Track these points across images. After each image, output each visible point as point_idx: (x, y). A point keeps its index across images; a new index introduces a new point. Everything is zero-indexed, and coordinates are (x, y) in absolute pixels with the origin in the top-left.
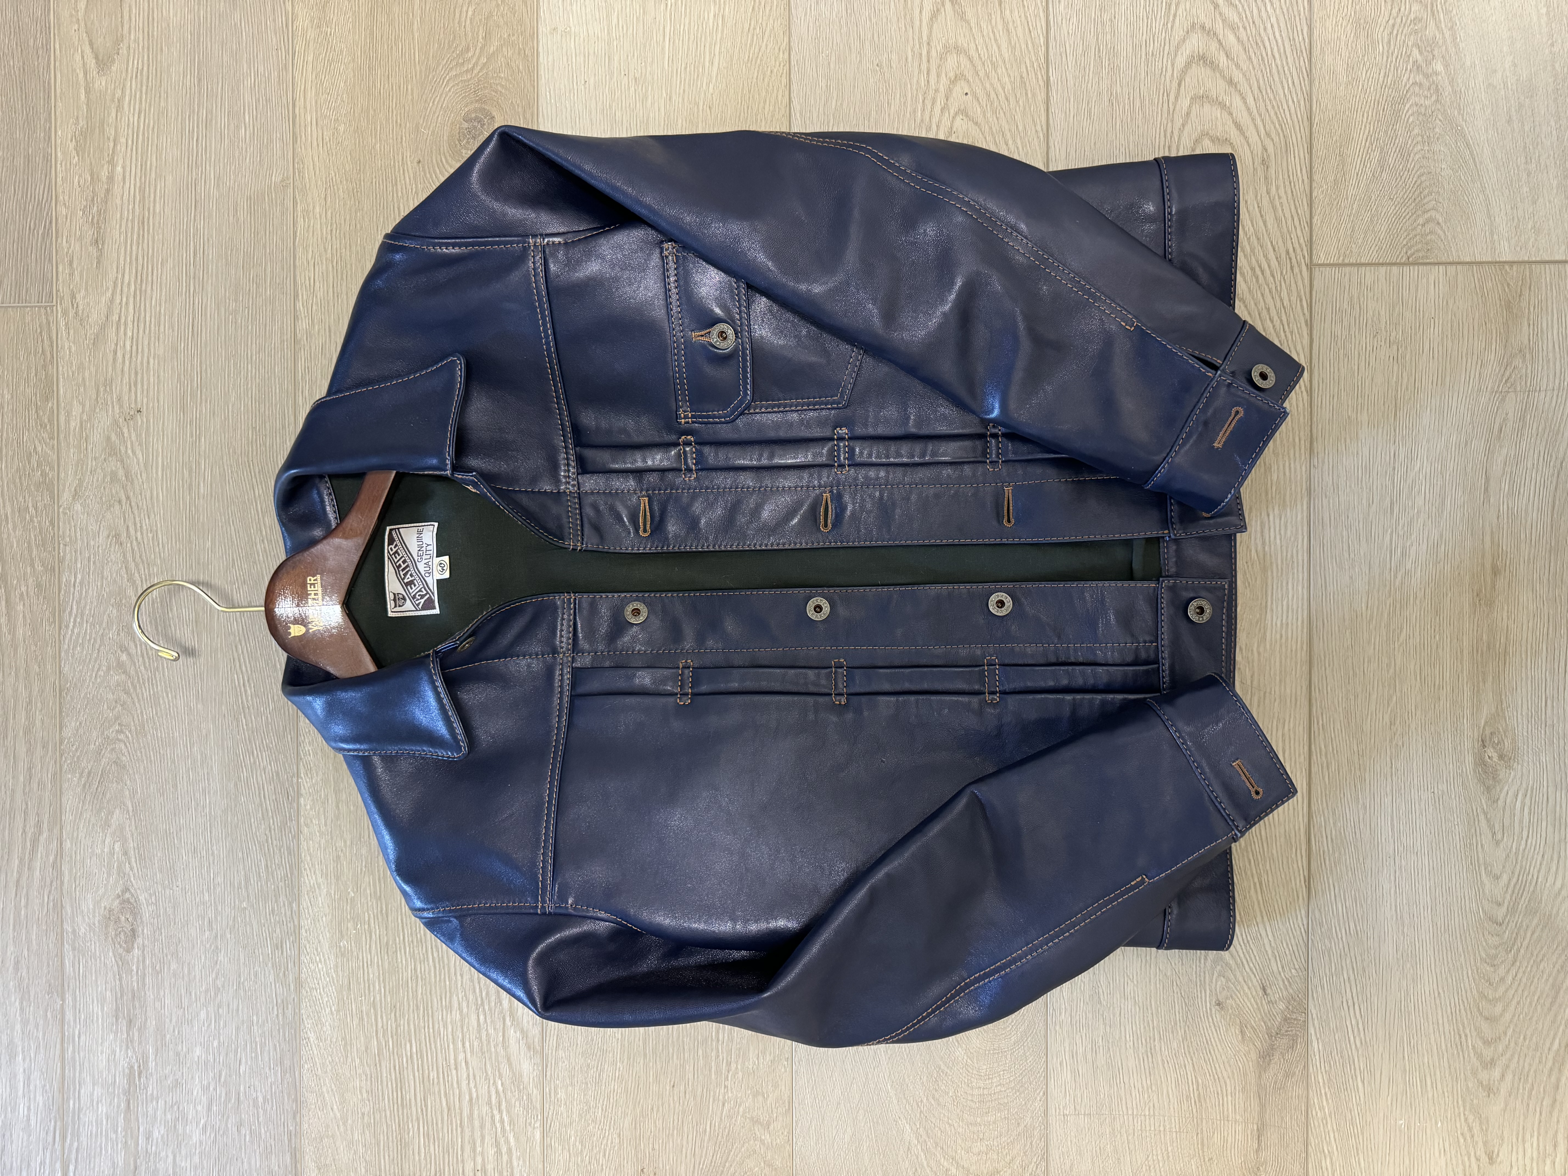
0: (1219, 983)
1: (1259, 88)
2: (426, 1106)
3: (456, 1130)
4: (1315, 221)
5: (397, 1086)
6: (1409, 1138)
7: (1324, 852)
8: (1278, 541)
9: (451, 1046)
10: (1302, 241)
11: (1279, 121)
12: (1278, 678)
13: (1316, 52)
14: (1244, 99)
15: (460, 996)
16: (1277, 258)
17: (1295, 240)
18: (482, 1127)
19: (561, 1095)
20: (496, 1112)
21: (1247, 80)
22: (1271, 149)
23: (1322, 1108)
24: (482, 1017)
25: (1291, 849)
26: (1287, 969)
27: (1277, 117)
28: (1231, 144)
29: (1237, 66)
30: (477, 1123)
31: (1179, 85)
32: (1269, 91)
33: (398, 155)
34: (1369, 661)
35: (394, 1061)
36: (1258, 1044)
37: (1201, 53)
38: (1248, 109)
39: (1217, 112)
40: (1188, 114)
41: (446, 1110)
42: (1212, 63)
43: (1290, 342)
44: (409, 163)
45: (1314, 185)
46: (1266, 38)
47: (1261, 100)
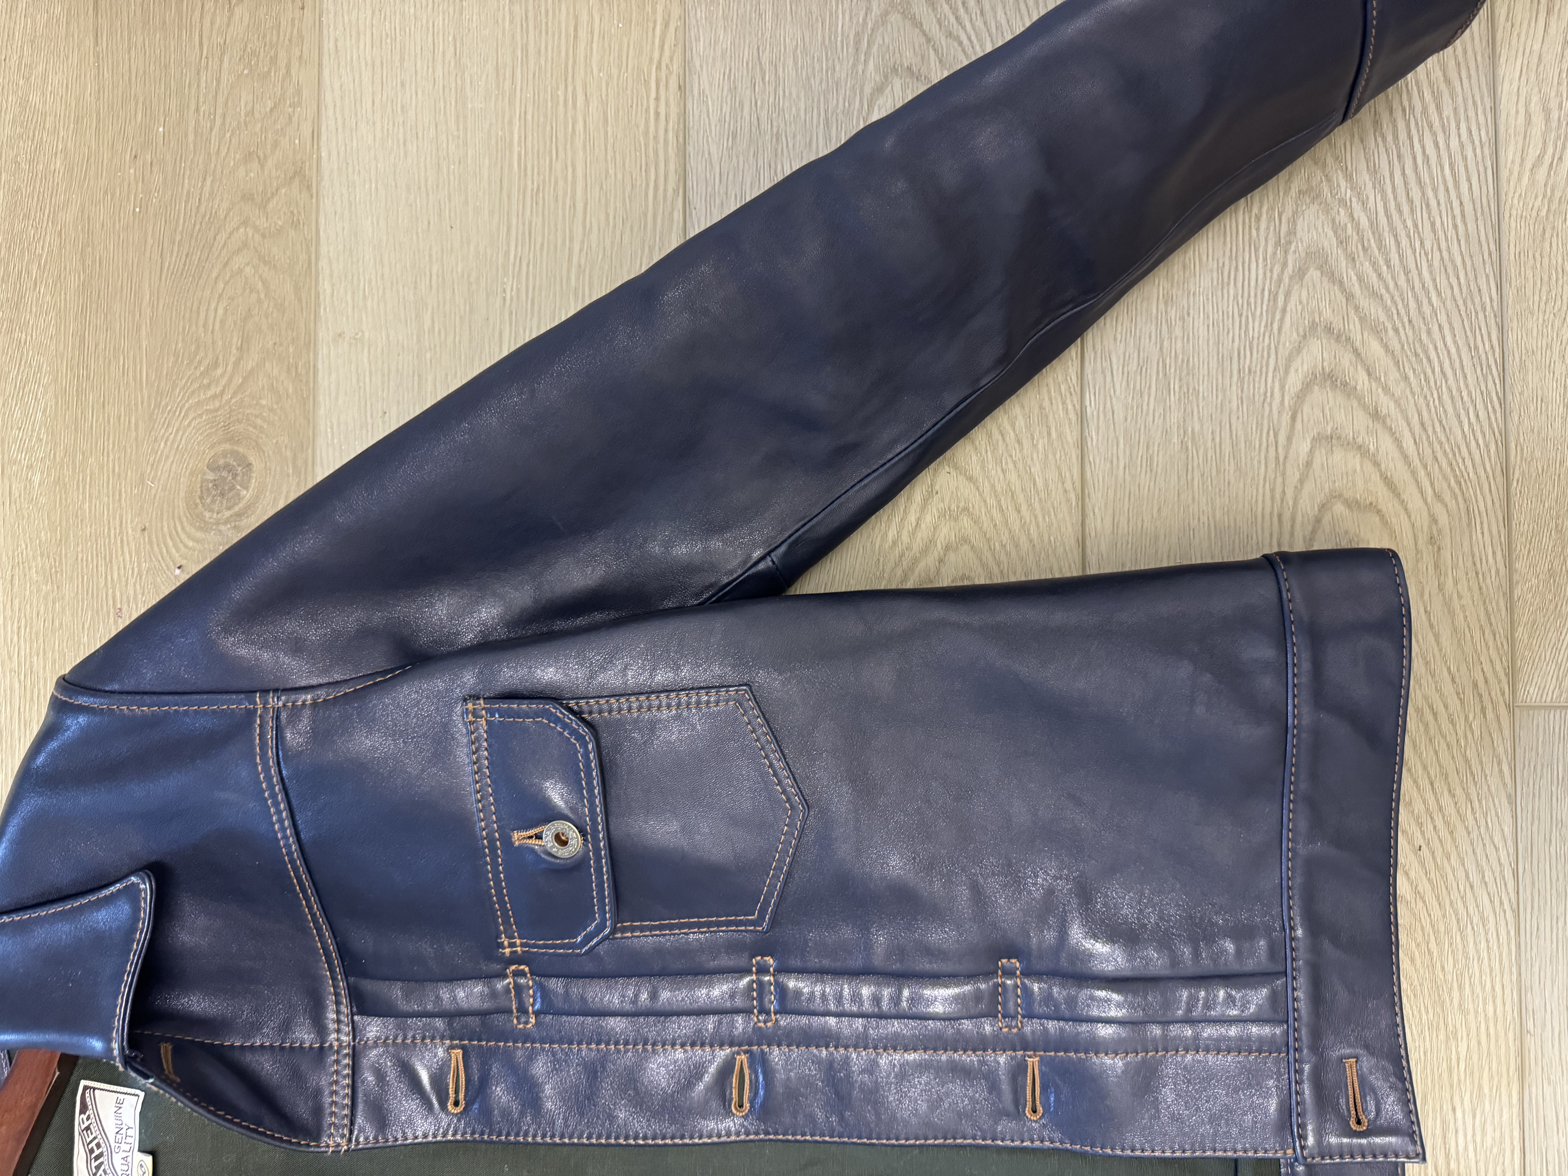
1: (1422, 424)
4: (1518, 634)
8: (1471, 1154)
10: (1499, 668)
11: (1456, 476)
13: (1513, 366)
14: (1398, 442)
16: (1458, 694)
17: (1487, 667)
21: (1402, 411)
22: (1443, 519)
27: (1453, 470)
28: (1379, 512)
29: (1386, 389)
31: (1294, 418)
32: (1438, 429)
33: (114, 518)
37: (1327, 370)
38: (1405, 457)
39: (1355, 461)
40: (1308, 464)
42: (1345, 384)
43: (1483, 830)
44: (130, 531)
45: (1516, 577)
46: (1431, 346)
47: (1426, 444)
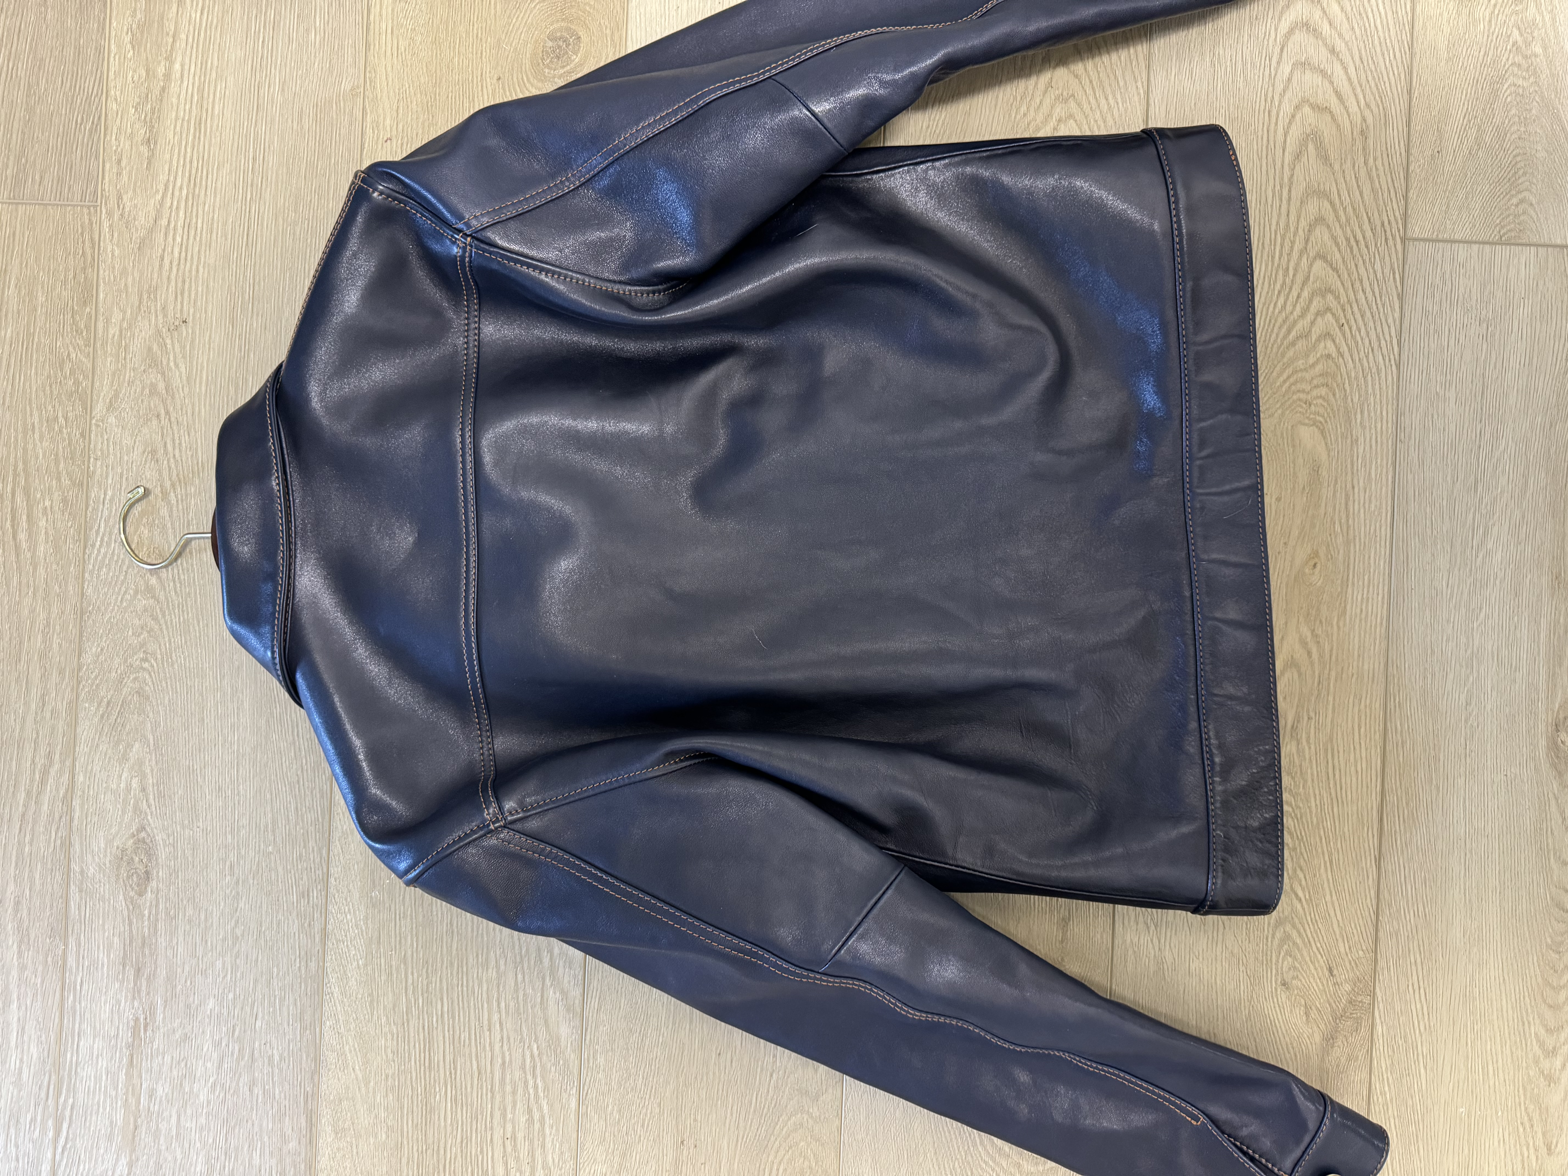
0: (1286, 963)
1: (1361, 59)
2: (455, 1069)
3: (487, 1094)
4: (1410, 194)
5: (425, 1047)
6: (1469, 1125)
7: (1395, 831)
8: (1362, 515)
9: (486, 1005)
10: (1397, 214)
11: (1379, 93)
12: (1356, 653)
13: (1418, 26)
14: (1345, 69)
15: (498, 953)
16: (1372, 230)
17: (1390, 213)
18: (514, 1093)
19: (601, 1060)
20: (529, 1077)
21: (1349, 50)
22: (1370, 120)
23: (1383, 1093)
24: (520, 976)
25: (1363, 828)
26: (1354, 950)
27: (1378, 89)
28: (1331, 112)
29: (1340, 35)
30: (508, 1088)
31: (1282, 50)
32: (1370, 62)
33: (477, 69)
34: (1448, 640)
35: (423, 1019)
36: (1322, 1026)
37: (1305, 20)
38: (1349, 79)
39: (1318, 79)
40: (1289, 80)
41: (476, 1074)
42: (1315, 30)
43: (1381, 314)
44: (488, 80)
45: (1412, 158)
46: (1370, 10)
47: (1362, 71)
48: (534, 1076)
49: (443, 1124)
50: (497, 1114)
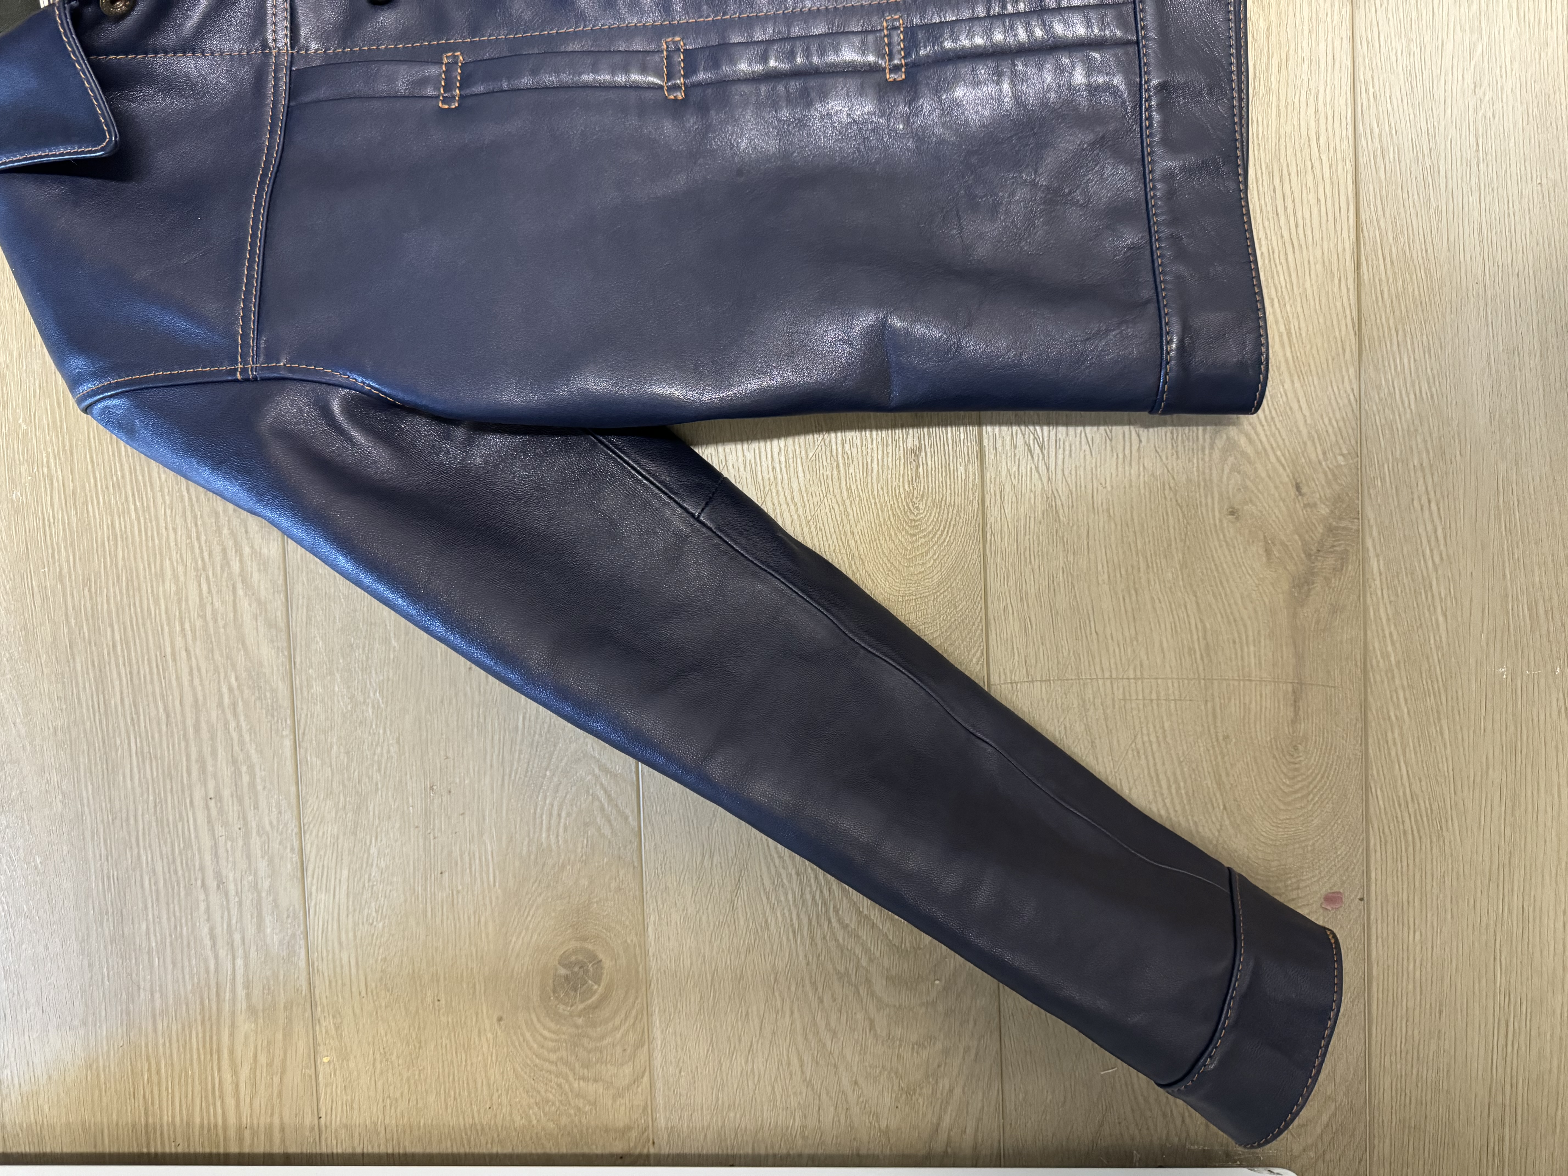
2: (137, 713)
3: (179, 744)
5: (97, 689)
6: (1514, 691)
7: (1380, 280)
9: (166, 629)
15: (174, 559)
18: (213, 738)
19: (317, 688)
20: (230, 716)
23: (1386, 656)
24: (205, 587)
25: (1333, 280)
26: (1330, 455)
30: (205, 735)
35: (92, 653)
36: (1291, 567)
41: (164, 717)
48: (235, 715)
49: (129, 786)
50: (195, 768)
